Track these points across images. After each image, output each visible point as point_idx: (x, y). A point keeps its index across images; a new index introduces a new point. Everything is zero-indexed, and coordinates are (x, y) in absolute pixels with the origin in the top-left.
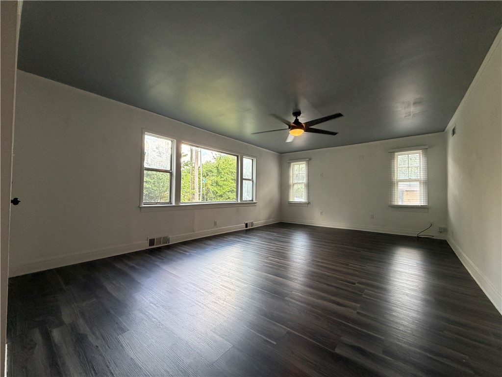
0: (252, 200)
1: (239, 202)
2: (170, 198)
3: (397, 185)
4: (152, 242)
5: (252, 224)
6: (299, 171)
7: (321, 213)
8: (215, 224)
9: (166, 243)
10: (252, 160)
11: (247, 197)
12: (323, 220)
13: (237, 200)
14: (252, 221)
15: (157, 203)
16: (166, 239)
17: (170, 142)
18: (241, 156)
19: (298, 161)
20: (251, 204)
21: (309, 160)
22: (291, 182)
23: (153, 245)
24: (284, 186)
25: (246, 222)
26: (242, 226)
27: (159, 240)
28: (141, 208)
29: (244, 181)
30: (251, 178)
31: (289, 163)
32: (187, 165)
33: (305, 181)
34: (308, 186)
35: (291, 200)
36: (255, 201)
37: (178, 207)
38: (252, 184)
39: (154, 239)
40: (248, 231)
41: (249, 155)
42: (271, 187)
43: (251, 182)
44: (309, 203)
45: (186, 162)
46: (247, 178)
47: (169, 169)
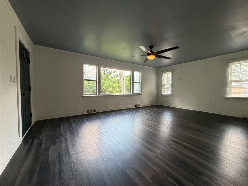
0: (140, 93)
1: (132, 94)
2: (96, 92)
3: (230, 84)
4: (88, 111)
5: (139, 105)
6: (167, 77)
7: (179, 101)
8: (118, 104)
9: (95, 112)
10: (140, 73)
11: (137, 92)
12: (180, 105)
13: (131, 93)
14: (139, 104)
15: (90, 95)
16: (94, 110)
17: (95, 67)
18: (132, 71)
19: (166, 72)
20: (139, 95)
21: (173, 71)
22: (163, 83)
23: (89, 112)
24: (159, 86)
25: (136, 104)
26: (134, 106)
27: (91, 111)
28: (83, 97)
29: (134, 84)
30: (139, 82)
31: (162, 73)
32: (117, 76)
33: (170, 83)
34: (172, 85)
35: (163, 93)
36: (141, 94)
37: (99, 96)
38: (139, 85)
39: (89, 110)
40: (137, 108)
41: (137, 70)
42: (151, 86)
43: (139, 84)
44: (172, 95)
45: (117, 75)
46: (136, 82)
47: (95, 79)
